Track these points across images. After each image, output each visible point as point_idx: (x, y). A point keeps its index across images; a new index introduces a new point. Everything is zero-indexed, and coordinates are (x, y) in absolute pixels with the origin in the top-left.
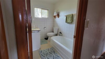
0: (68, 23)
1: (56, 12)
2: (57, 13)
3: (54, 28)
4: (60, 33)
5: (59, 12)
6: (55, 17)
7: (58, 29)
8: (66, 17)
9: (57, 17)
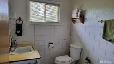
0: (110, 41)
1: (78, 11)
2: (79, 13)
3: (71, 45)
4: (87, 61)
5: (85, 11)
6: (74, 20)
7: (82, 49)
8: (103, 24)
9: (78, 21)
